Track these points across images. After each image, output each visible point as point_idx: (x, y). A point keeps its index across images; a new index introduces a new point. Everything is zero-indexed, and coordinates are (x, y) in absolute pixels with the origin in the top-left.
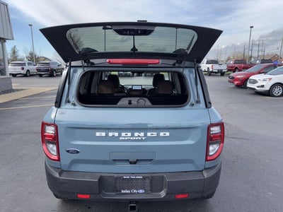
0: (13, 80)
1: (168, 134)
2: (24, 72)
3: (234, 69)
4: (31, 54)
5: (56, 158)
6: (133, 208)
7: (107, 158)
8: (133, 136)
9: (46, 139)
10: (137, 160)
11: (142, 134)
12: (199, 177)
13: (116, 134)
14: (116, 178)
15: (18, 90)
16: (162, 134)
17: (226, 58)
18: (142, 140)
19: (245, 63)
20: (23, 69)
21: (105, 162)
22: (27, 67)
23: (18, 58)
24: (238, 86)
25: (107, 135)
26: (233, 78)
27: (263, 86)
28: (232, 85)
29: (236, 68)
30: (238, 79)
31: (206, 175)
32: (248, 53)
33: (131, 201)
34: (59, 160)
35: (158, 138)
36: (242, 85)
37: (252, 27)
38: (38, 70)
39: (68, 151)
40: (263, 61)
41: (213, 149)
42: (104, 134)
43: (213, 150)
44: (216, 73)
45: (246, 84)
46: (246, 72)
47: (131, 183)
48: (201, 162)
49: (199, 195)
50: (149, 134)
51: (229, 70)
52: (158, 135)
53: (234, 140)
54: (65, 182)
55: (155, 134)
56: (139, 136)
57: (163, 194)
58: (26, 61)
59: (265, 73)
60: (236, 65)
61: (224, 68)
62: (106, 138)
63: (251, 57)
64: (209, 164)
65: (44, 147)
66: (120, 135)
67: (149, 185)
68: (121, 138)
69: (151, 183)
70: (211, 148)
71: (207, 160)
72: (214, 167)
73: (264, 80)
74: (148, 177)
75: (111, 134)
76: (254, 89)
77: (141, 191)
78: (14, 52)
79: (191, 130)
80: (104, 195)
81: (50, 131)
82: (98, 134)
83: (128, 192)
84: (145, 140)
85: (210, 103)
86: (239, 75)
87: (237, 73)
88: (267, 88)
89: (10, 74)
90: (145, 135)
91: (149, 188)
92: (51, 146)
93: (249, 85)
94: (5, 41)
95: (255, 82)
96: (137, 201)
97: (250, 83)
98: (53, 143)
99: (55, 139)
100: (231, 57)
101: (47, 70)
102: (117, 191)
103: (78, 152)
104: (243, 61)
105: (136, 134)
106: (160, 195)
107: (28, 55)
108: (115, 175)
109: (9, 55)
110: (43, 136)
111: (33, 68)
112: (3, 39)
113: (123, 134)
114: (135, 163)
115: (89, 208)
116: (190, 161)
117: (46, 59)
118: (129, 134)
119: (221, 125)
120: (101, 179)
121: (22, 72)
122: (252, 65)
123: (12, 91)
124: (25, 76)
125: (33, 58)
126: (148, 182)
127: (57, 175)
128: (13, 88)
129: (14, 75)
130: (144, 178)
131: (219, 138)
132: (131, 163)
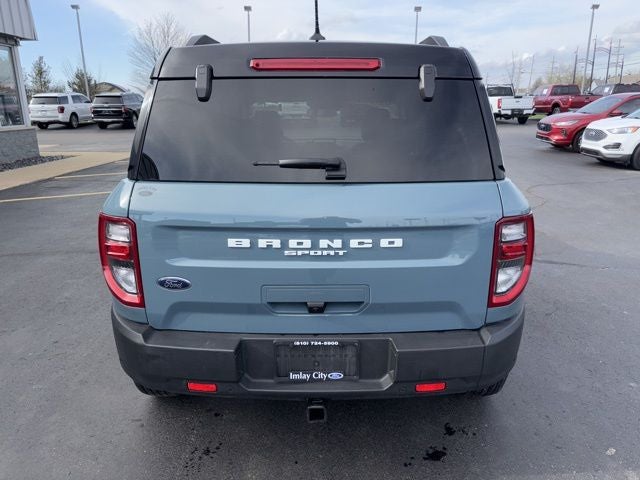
0: (41, 136)
1: (398, 242)
2: (64, 117)
3: (550, 108)
4: (80, 76)
5: (135, 299)
6: (316, 414)
7: (255, 299)
8: (315, 246)
9: (110, 257)
10: (326, 304)
11: (338, 243)
12: (471, 343)
13: (276, 243)
14: (277, 346)
15: (51, 159)
16: (384, 243)
17: (533, 82)
18: (336, 257)
19: (577, 94)
20: (62, 110)
21: (250, 309)
22: (70, 107)
23: (51, 85)
24: (559, 147)
25: (254, 244)
26: (547, 127)
27: (617, 146)
28: (546, 146)
29: (556, 105)
30: (559, 131)
31: (489, 338)
32: (584, 71)
33: (311, 399)
34: (142, 304)
35: (376, 252)
36: (569, 144)
37: (595, 7)
38: (97, 113)
39: (162, 284)
40: (620, 88)
41: (507, 277)
42: (246, 243)
43: (505, 282)
44: (507, 117)
45: (578, 141)
46: (578, 113)
47: (311, 358)
48: (476, 309)
49: (471, 386)
50: (354, 243)
51: (538, 111)
52: (376, 244)
53: (549, 266)
54: (157, 354)
55: (368, 242)
56: (330, 248)
57: (386, 382)
58: (69, 92)
59: (623, 115)
60: (556, 99)
61: (527, 105)
62: (253, 252)
63: (591, 81)
64: (496, 314)
65: (107, 273)
66: (284, 245)
67: (354, 359)
68: (286, 253)
69: (359, 357)
70: (501, 277)
71: (491, 304)
72: (508, 320)
73: (622, 132)
74: (352, 344)
75: (262, 243)
76: (596, 153)
77: (335, 375)
78: (40, 73)
79: (456, 233)
80: (249, 384)
81: (119, 235)
82: (232, 242)
83: (306, 377)
84: (345, 257)
85: (502, 168)
86: (563, 121)
87: (557, 115)
88: (627, 150)
89: (34, 123)
90: (345, 245)
91: (353, 369)
92: (123, 272)
93: (585, 143)
94: (17, 44)
95: (599, 135)
96: (325, 399)
97: (588, 138)
98: (126, 265)
99: (130, 256)
100: (544, 80)
101: (118, 114)
102: (280, 374)
103: (185, 285)
104: (572, 89)
105: (324, 243)
106: (380, 385)
107: (72, 78)
108: (275, 339)
109: (28, 79)
110: (104, 248)
111: (84, 109)
112: (11, 38)
113: (293, 243)
114: (320, 310)
115: (216, 415)
116: (450, 307)
117: (113, 87)
118: (307, 243)
119: (527, 221)
120: (241, 347)
121: (61, 117)
122: (591, 97)
123: (38, 160)
124: (68, 126)
125: (84, 86)
126: (350, 353)
127: (139, 339)
128: (42, 154)
129: (43, 126)
130: (342, 346)
131: (523, 253)
132: (312, 310)
